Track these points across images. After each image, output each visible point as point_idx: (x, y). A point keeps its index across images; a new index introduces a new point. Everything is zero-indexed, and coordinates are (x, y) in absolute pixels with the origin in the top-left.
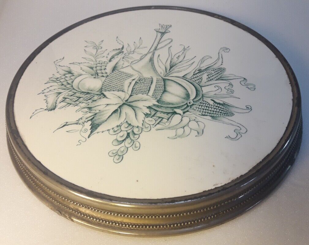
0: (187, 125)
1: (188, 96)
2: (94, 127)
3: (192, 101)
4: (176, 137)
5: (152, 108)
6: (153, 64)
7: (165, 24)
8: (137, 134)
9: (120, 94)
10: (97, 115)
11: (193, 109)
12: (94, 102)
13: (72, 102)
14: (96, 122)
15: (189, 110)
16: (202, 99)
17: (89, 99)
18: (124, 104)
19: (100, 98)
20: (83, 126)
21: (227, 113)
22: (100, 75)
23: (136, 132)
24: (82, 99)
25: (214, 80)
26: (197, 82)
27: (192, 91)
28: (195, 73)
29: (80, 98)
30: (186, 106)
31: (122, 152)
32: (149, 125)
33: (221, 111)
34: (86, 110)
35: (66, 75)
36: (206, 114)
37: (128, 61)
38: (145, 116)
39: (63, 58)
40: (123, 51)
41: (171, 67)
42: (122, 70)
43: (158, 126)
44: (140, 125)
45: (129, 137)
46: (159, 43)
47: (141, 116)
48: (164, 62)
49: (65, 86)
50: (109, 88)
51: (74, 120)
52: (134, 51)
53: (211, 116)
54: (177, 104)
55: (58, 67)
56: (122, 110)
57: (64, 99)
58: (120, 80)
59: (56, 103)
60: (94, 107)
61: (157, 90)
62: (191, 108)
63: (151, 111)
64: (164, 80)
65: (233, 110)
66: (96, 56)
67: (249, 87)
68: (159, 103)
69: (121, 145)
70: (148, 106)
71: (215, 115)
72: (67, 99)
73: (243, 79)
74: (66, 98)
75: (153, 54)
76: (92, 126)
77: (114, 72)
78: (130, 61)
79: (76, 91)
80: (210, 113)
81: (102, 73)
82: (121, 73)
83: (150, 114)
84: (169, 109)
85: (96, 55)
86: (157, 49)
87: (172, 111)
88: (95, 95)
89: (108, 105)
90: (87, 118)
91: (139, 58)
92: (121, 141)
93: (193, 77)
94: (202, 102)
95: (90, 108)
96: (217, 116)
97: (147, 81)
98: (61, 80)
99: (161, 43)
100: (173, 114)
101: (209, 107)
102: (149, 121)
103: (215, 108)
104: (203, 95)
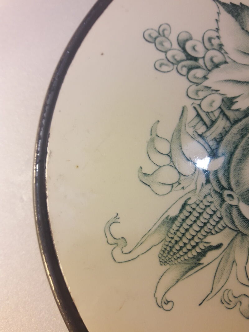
0: (172, 164)
2: (234, 9)
3: (234, 202)
4: (154, 136)
8: (188, 72)
11: (209, 194)
14: (245, 14)
15: (209, 186)
16: (230, 225)
21: (172, 253)
23: (193, 72)
32: (201, 97)
33: (181, 244)
36: (186, 213)
38: (228, 98)
43: (191, 114)
44: (207, 83)
45: (188, 59)
47: (231, 91)
53: (175, 218)
54: (239, 169)
62: (216, 192)
63: (237, 113)
65: (174, 272)
69: (176, 43)
71: (175, 227)
76: (238, 6)
80: (183, 220)
83: (229, 108)
92: (184, 44)
94: (222, 222)
96: (172, 231)
100: (212, 150)
101: (202, 227)
102: (213, 102)
103: (193, 238)
104: (244, 235)
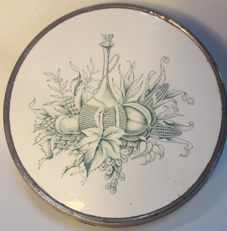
0: (152, 150)
1: (146, 120)
2: (88, 166)
3: (150, 126)
4: (147, 162)
5: (123, 139)
6: (110, 90)
7: (107, 34)
8: (119, 166)
9: (95, 130)
10: (86, 155)
11: (152, 134)
12: (79, 143)
13: (63, 146)
14: (87, 162)
15: (150, 135)
16: (157, 123)
17: (74, 141)
18: (101, 140)
19: (82, 138)
20: (80, 167)
21: (177, 132)
22: (73, 112)
24: (68, 142)
25: (162, 99)
26: (149, 104)
27: (148, 116)
28: (146, 95)
29: (67, 141)
30: (147, 132)
31: (114, 184)
32: (125, 156)
33: (172, 132)
34: (76, 152)
35: (46, 119)
36: (163, 136)
37: (89, 92)
38: (120, 148)
39: (35, 99)
40: (81, 80)
41: (126, 92)
42: (88, 103)
43: (132, 156)
44: (119, 158)
45: (115, 170)
46: (108, 63)
47: (117, 149)
48: (119, 86)
49: (50, 131)
50: (85, 125)
51: (71, 164)
52: (90, 78)
53: (166, 138)
54: (140, 131)
55: (35, 111)
56: (102, 146)
57: (55, 145)
58: (90, 115)
59: (51, 151)
60: (80, 148)
61: (122, 120)
62: (150, 133)
63: (123, 142)
64: (124, 107)
65: (181, 128)
66: (61, 91)
67: (189, 101)
68: (126, 133)
69: (111, 178)
70: (119, 138)
71: (169, 137)
72: (58, 145)
73: (184, 94)
74: (57, 144)
75: (108, 79)
76: (86, 166)
77: (83, 107)
78: (92, 90)
79: (61, 134)
80: (165, 136)
81: (74, 111)
82: (89, 107)
83: (123, 146)
84: (135, 137)
85: (61, 90)
86: (109, 71)
87: (138, 139)
88: (76, 136)
89: (90, 143)
90: (80, 160)
91: (97, 87)
92: (110, 175)
93: (145, 100)
94: (158, 125)
95: (78, 149)
96: (171, 136)
97: (111, 111)
98: (44, 126)
99: (110, 62)
100: (139, 142)
101: (163, 130)
102: (124, 152)
103: (168, 130)
104: (156, 118)
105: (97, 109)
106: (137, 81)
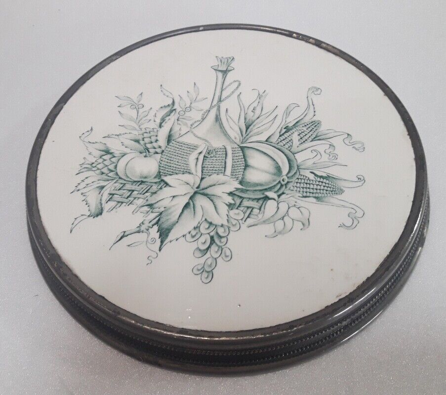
0: (287, 215)
1: (279, 169)
2: (164, 234)
3: (285, 177)
4: (277, 234)
5: (235, 194)
6: (221, 126)
7: (224, 57)
8: (224, 237)
9: (186, 177)
10: (163, 214)
11: (289, 189)
12: (154, 196)
13: (123, 199)
14: (165, 226)
15: (285, 192)
16: (298, 173)
17: (146, 192)
18: (195, 193)
19: (161, 188)
20: (149, 234)
21: (334, 190)
22: (152, 151)
23: (222, 234)
24: (135, 193)
25: (309, 141)
26: (287, 146)
27: (283, 163)
28: (281, 133)
29: (133, 191)
30: (279, 186)
31: (210, 266)
32: (236, 221)
33: (326, 188)
34: (146, 209)
35: (104, 157)
36: (308, 194)
37: (186, 124)
38: (229, 207)
39: (92, 129)
40: (174, 108)
41: (247, 128)
42: (180, 140)
43: (250, 221)
44: (225, 223)
45: (214, 242)
46: (222, 90)
47: (223, 209)
48: (236, 120)
49: (107, 175)
50: (169, 170)
51: (133, 227)
52: (190, 107)
53: (315, 197)
54: (267, 184)
55: (88, 145)
56: (195, 203)
57: (111, 196)
58: (182, 156)
59: (101, 204)
60: (156, 203)
61: (236, 166)
62: (286, 187)
63: (235, 199)
64: (242, 148)
65: (341, 184)
66: (138, 121)
67: (357, 146)
68: (242, 185)
69: (205, 256)
70: (228, 192)
71: (320, 195)
72: (115, 196)
73: (346, 136)
74: (113, 194)
75: (219, 109)
76: (160, 233)
77: (171, 144)
78: (190, 123)
79: (125, 180)
80: (313, 193)
81: (155, 148)
82: (181, 145)
83: (235, 204)
84: (259, 193)
85: (139, 119)
86: (222, 99)
87: (262, 196)
88: (152, 184)
89: (174, 197)
90: (151, 222)
91: (200, 118)
92: (204, 250)
93: (280, 140)
94: (300, 177)
95: (151, 206)
96: (323, 195)
97: (219, 153)
98: (98, 166)
99: (225, 89)
100: (265, 200)
101: (309, 184)
102: (235, 214)
103: (318, 185)
104: (298, 166)
105: (195, 147)
106: (268, 114)
